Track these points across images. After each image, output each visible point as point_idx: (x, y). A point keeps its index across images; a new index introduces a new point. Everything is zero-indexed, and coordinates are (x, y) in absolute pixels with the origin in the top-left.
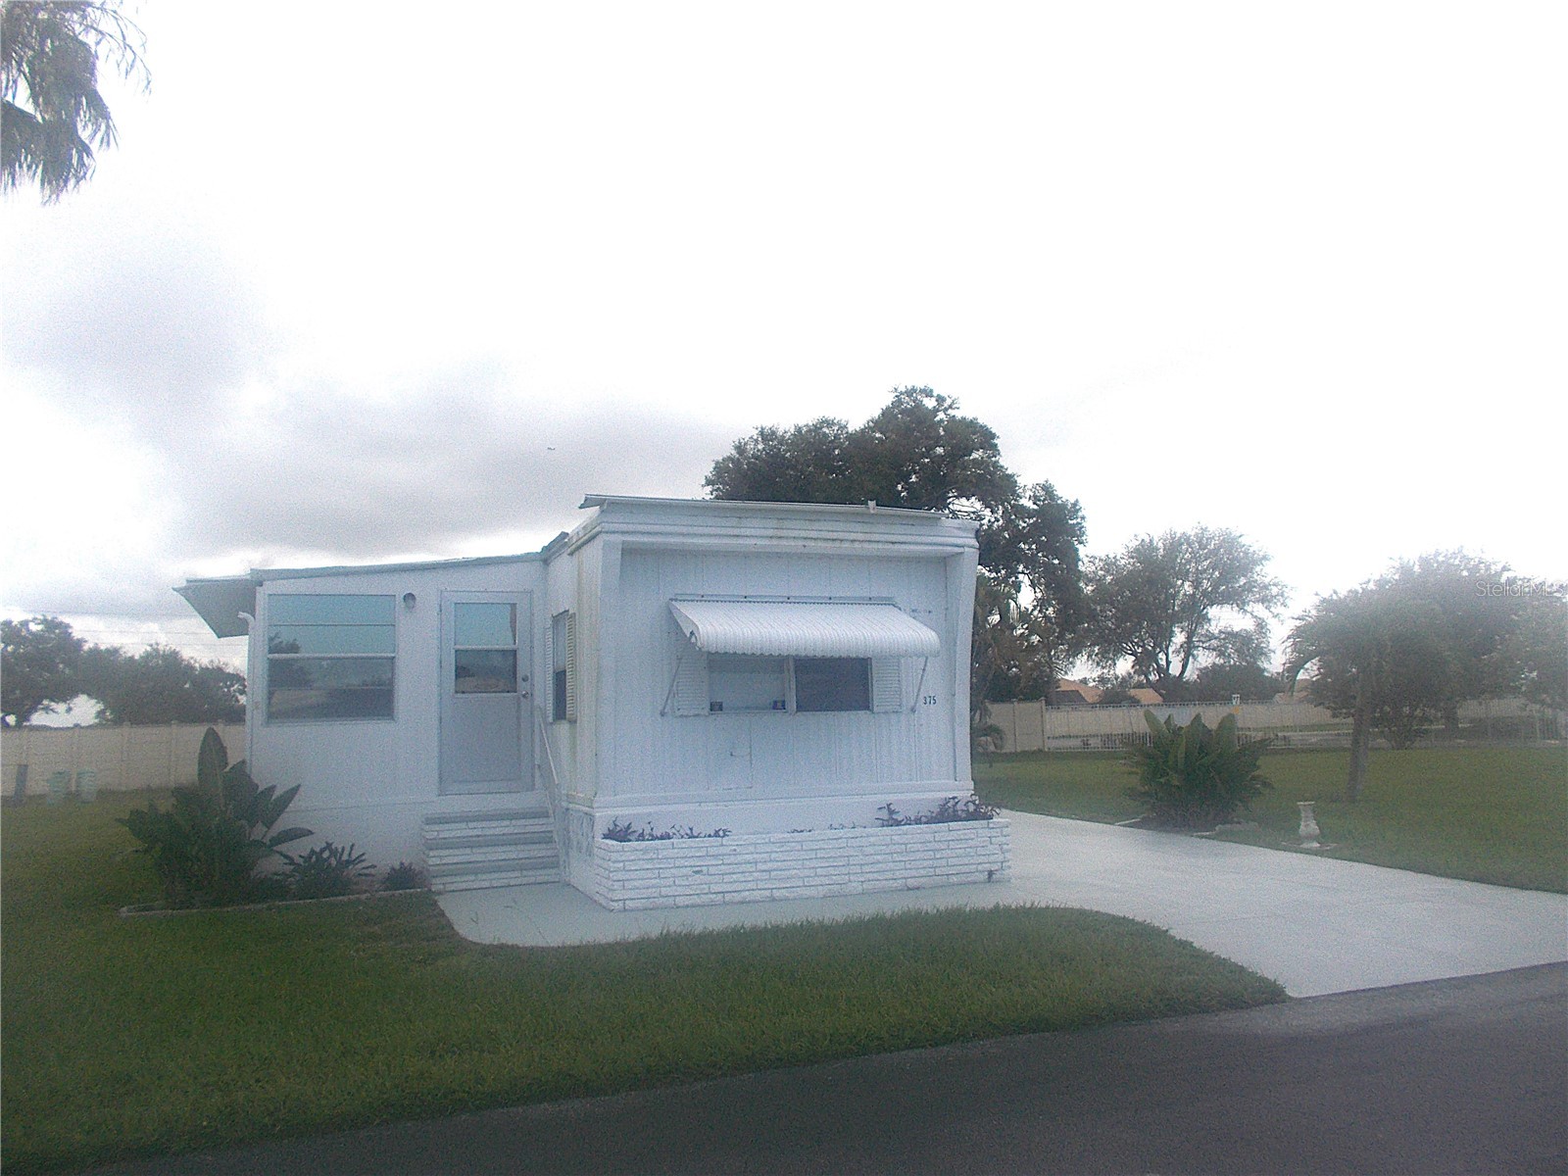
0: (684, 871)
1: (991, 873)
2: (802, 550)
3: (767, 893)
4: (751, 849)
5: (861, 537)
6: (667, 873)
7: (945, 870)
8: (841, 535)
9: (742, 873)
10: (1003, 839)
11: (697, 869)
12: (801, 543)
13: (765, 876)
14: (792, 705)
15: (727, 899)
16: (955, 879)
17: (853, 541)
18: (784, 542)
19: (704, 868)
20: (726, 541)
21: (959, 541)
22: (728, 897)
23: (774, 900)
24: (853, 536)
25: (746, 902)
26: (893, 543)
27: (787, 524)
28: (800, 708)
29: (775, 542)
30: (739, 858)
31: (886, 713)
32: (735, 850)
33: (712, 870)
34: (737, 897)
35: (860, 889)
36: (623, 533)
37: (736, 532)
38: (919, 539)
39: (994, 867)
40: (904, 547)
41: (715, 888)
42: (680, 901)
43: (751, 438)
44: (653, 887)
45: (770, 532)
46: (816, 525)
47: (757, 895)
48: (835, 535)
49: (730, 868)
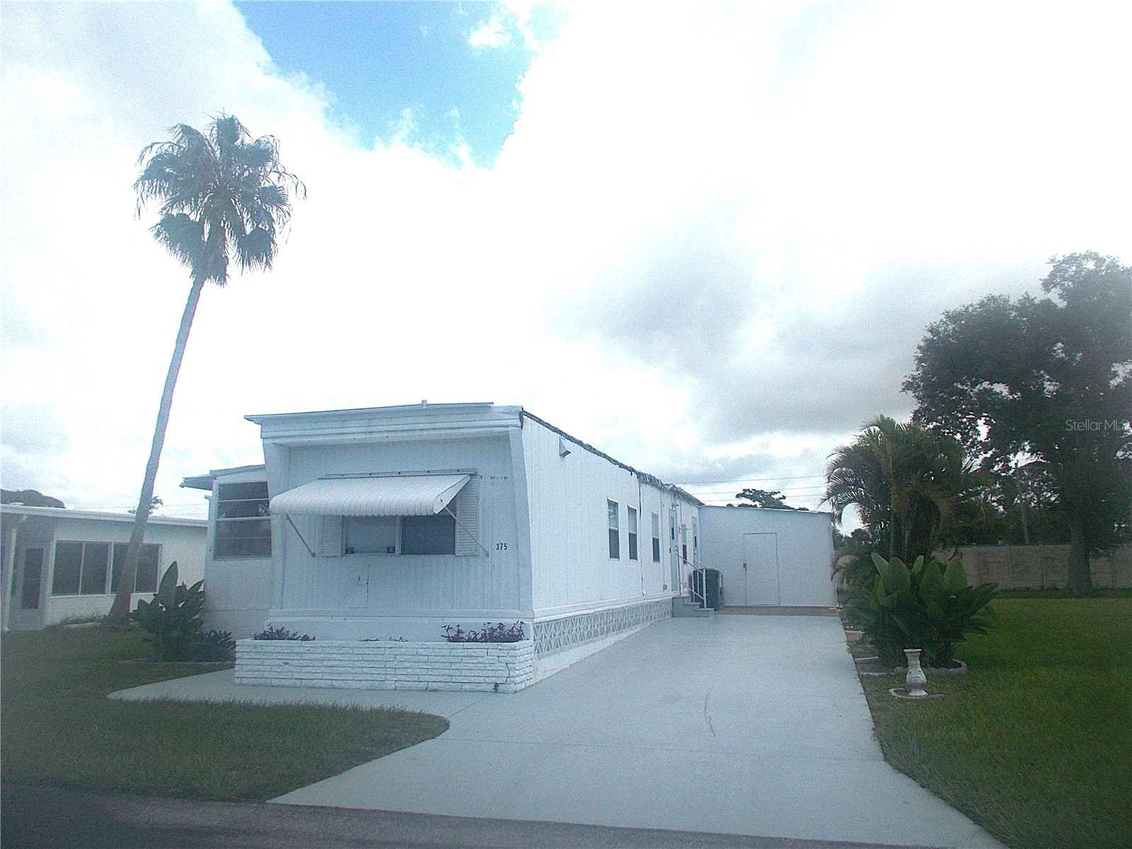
0: (278, 662)
1: (496, 685)
2: (386, 440)
3: (329, 682)
4: (320, 650)
5: (427, 426)
6: (266, 662)
7: (459, 679)
8: (411, 427)
9: (314, 666)
10: (509, 659)
11: (286, 661)
12: (385, 435)
13: (329, 670)
14: (398, 550)
15: (303, 684)
16: (467, 687)
17: (422, 430)
18: (375, 435)
19: (289, 661)
20: (336, 438)
21: (504, 422)
22: (304, 682)
23: (334, 688)
24: (421, 426)
25: (315, 688)
26: (452, 429)
27: (374, 422)
28: (404, 552)
29: (368, 436)
30: (312, 656)
31: (465, 556)
32: (309, 650)
33: (294, 663)
34: (311, 683)
35: (393, 686)
36: (274, 438)
37: (341, 431)
38: (475, 424)
39: (500, 681)
40: (461, 431)
41: (296, 675)
42: (275, 682)
43: (942, 321)
44: (259, 670)
45: (364, 429)
46: (394, 421)
47: (323, 683)
48: (408, 427)
49: (306, 663)
